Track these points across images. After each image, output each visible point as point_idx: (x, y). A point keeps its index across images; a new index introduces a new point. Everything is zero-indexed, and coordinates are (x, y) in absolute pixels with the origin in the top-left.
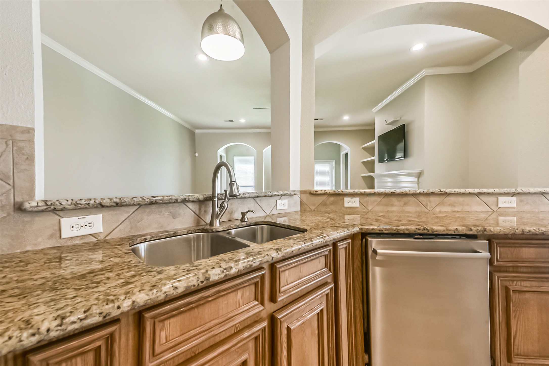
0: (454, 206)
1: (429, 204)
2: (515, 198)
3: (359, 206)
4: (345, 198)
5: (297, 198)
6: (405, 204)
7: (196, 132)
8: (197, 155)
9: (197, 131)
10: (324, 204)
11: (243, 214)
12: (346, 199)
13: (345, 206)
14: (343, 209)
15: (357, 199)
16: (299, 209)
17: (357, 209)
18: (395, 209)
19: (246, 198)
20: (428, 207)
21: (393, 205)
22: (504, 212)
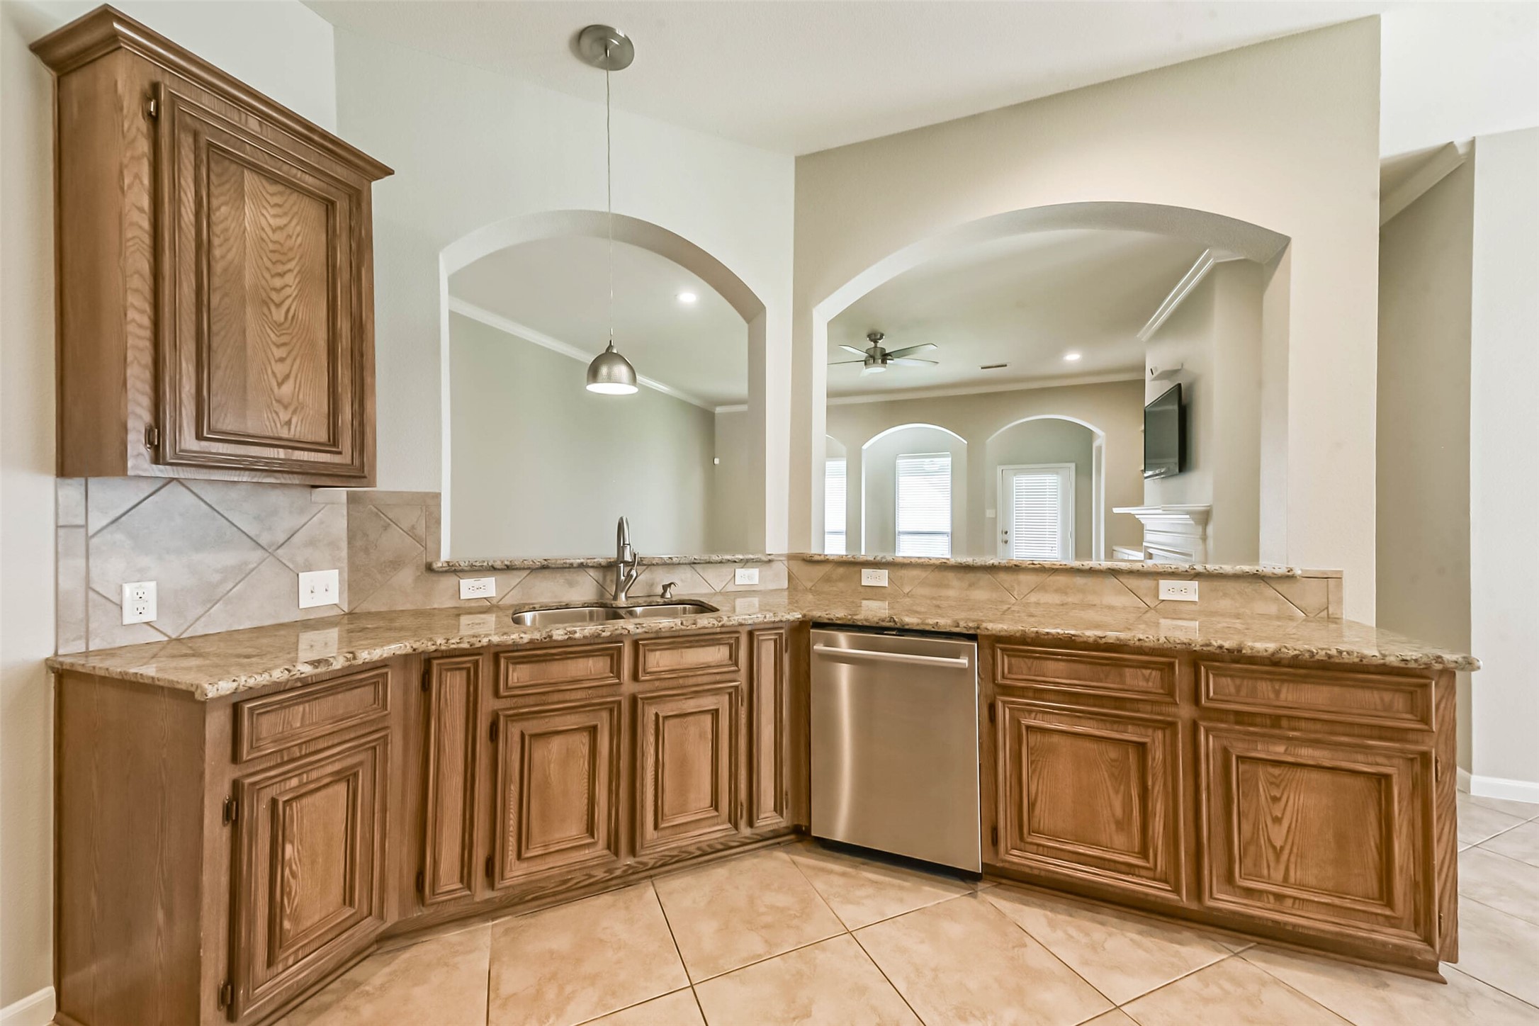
0: (1066, 593)
1: (1016, 586)
2: (1197, 582)
3: (887, 585)
4: (863, 570)
5: (781, 569)
6: (971, 585)
7: (716, 412)
8: (717, 461)
9: (718, 410)
10: (827, 579)
11: (665, 588)
12: (865, 572)
13: (863, 584)
14: (860, 588)
15: (885, 573)
16: (786, 585)
17: (883, 591)
18: (951, 593)
20: (1015, 593)
21: (947, 586)
22: (1174, 609)
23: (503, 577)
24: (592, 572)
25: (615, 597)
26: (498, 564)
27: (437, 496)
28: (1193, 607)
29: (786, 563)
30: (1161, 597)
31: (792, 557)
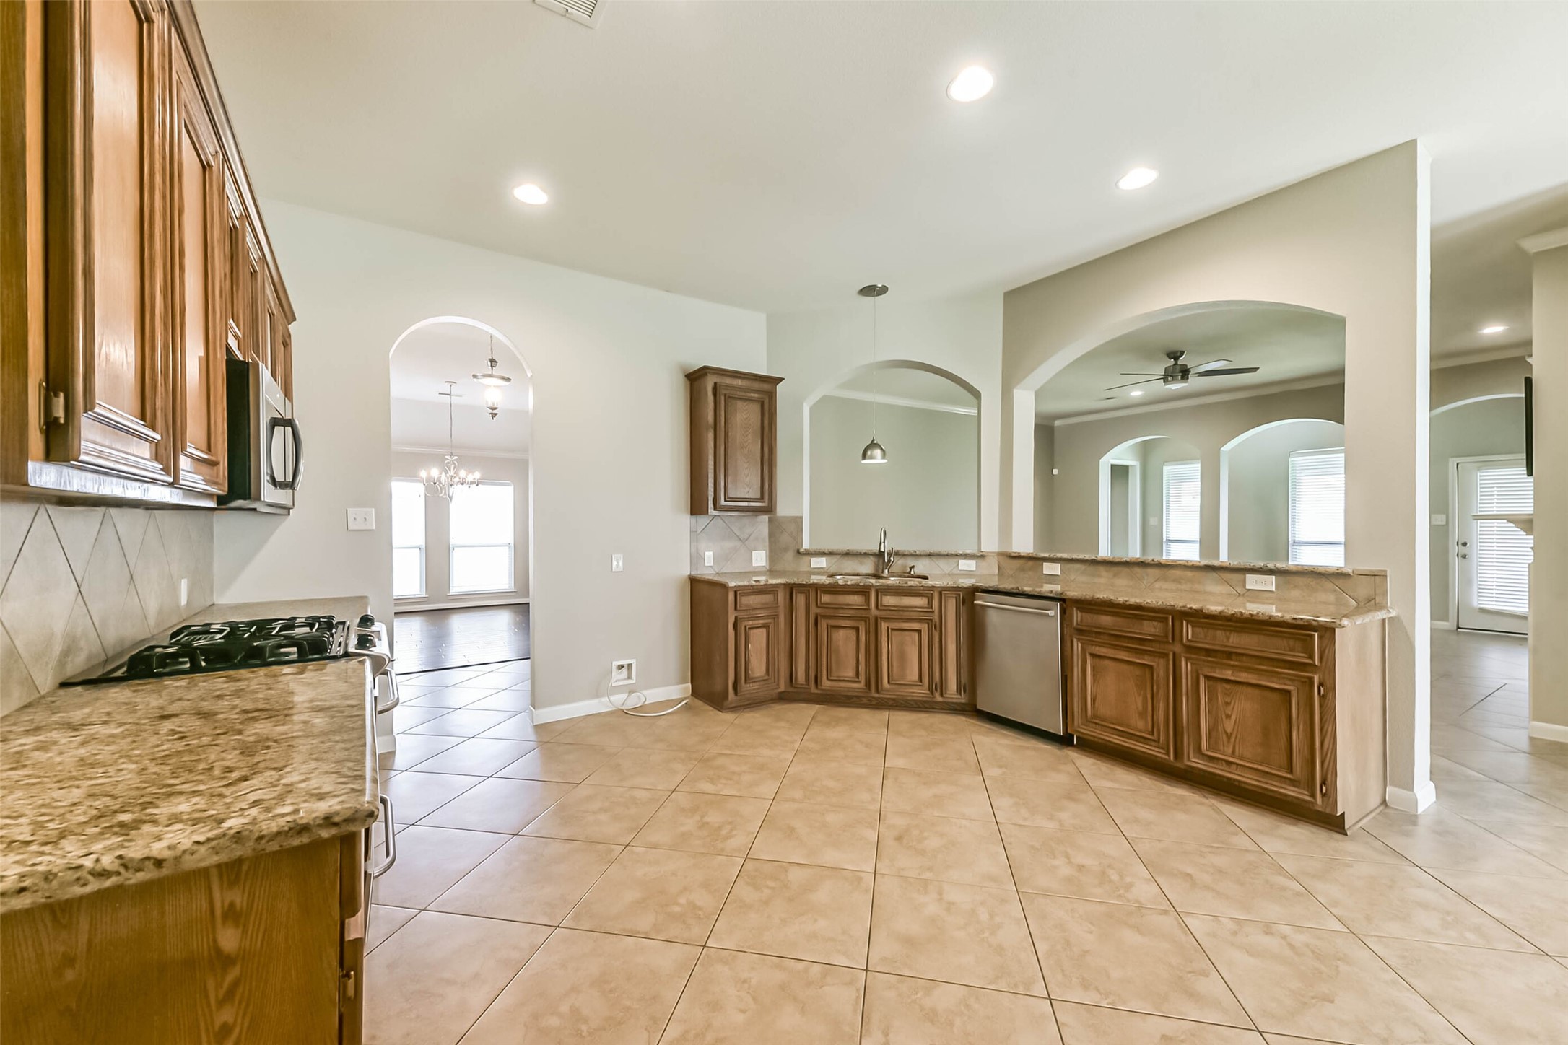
0: (1180, 583)
1: (1146, 578)
2: (1274, 577)
3: (1059, 574)
4: (1044, 564)
5: (994, 561)
6: (1115, 575)
7: (1056, 425)
8: (1055, 472)
9: (1057, 423)
10: (1022, 569)
11: (911, 568)
13: (1044, 573)
14: (1042, 575)
15: (1058, 566)
17: (1056, 578)
18: (1102, 580)
19: (917, 555)
21: (1100, 576)
22: (1256, 595)
23: (829, 558)
24: (871, 557)
25: (883, 572)
26: (826, 551)
27: (801, 518)
28: (1271, 595)
29: (996, 557)
30: (1248, 587)
31: (1001, 554)
